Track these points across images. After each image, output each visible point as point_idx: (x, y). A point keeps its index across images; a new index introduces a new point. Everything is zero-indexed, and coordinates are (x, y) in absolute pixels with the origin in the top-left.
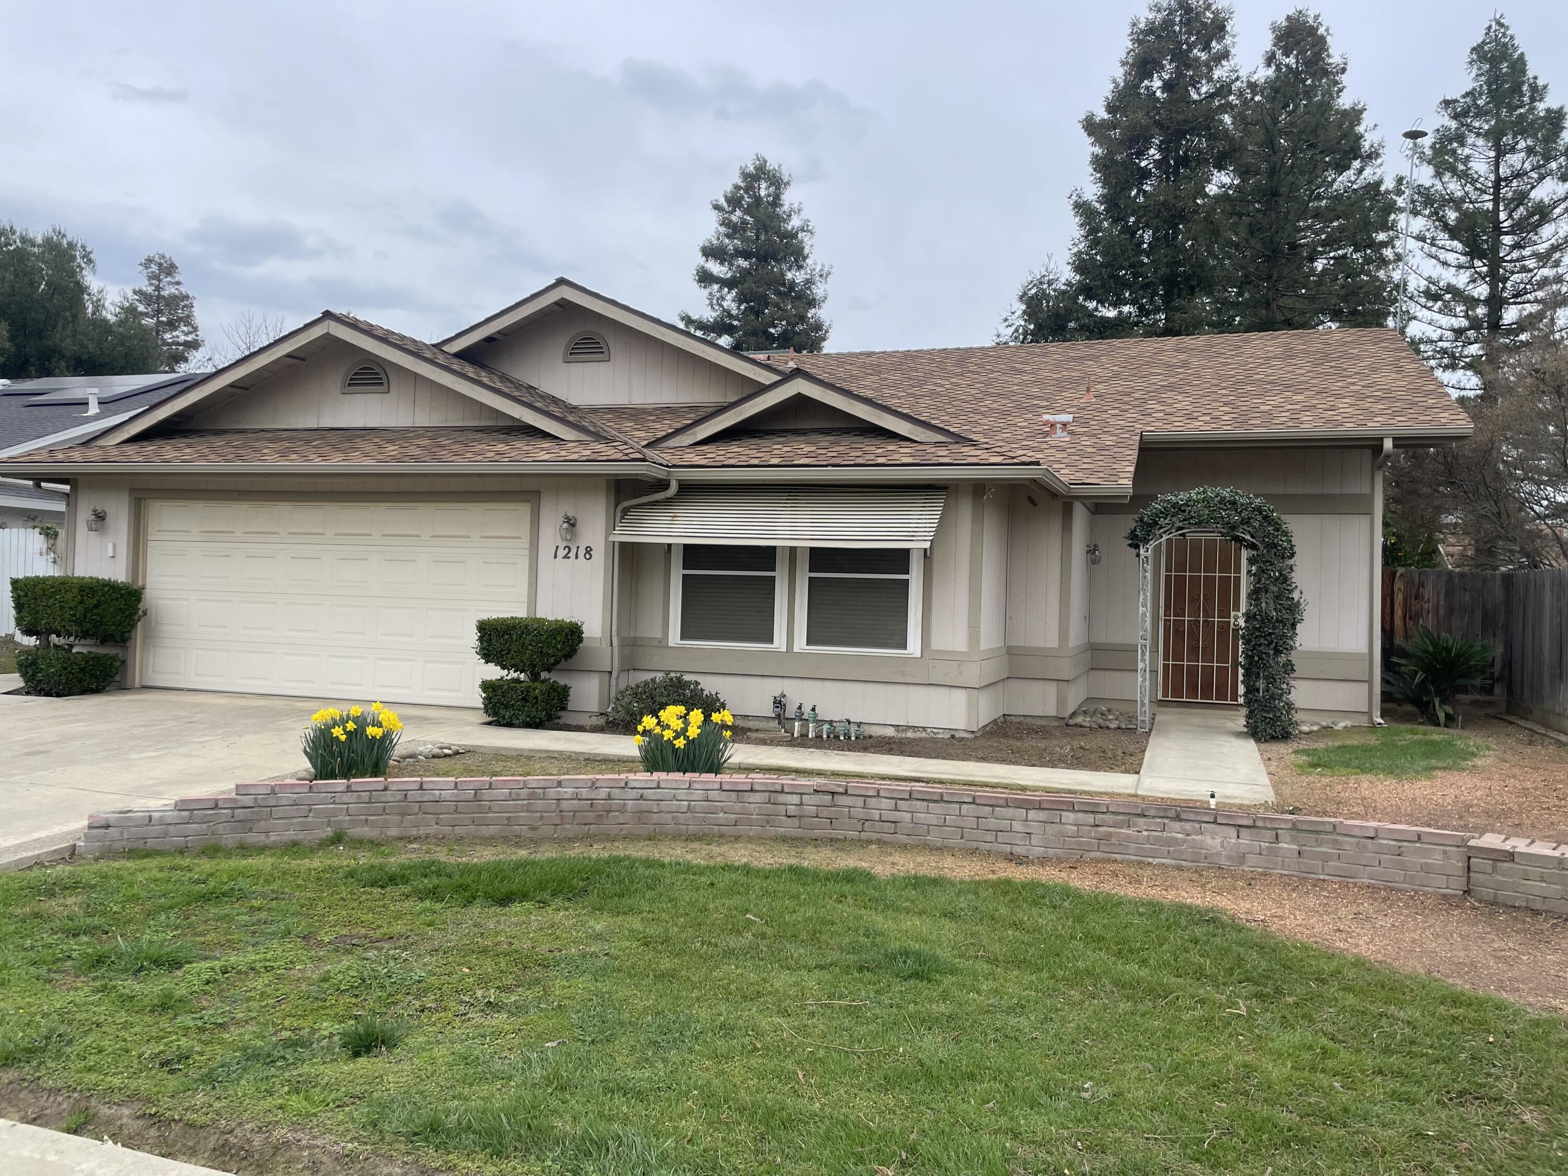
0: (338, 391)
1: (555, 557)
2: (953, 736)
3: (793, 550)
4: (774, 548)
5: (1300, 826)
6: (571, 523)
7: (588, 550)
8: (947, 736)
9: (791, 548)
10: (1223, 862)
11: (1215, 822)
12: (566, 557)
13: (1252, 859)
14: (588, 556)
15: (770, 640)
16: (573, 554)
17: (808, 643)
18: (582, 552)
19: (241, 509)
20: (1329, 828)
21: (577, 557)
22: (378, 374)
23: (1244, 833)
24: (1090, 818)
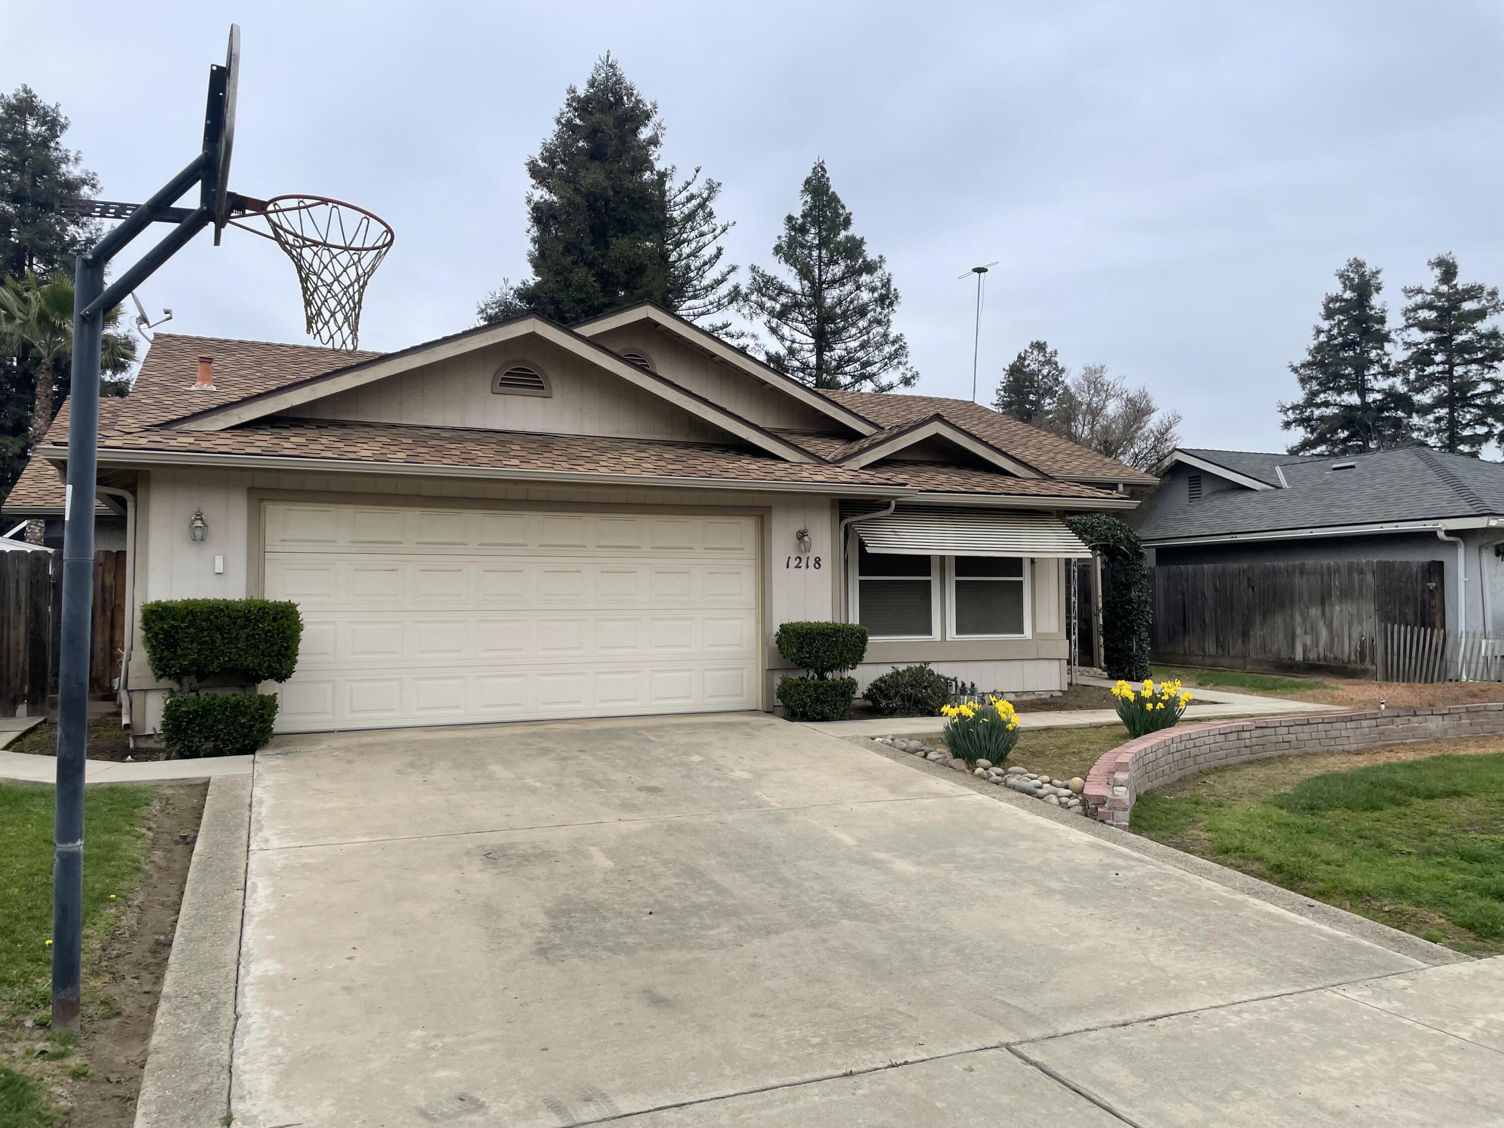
0: (488, 390)
1: (788, 567)
2: (1052, 696)
3: (943, 558)
4: (929, 557)
5: (1470, 710)
6: (801, 535)
7: (818, 561)
8: (1048, 696)
9: (941, 556)
10: (1439, 735)
11: (1433, 714)
12: (798, 567)
13: (1451, 731)
14: (817, 566)
15: (929, 633)
16: (803, 564)
17: (957, 633)
18: (812, 562)
19: (412, 516)
20: (1483, 708)
21: (807, 567)
22: (536, 376)
23: (1445, 717)
24: (1374, 722)
